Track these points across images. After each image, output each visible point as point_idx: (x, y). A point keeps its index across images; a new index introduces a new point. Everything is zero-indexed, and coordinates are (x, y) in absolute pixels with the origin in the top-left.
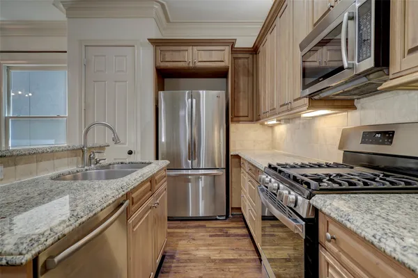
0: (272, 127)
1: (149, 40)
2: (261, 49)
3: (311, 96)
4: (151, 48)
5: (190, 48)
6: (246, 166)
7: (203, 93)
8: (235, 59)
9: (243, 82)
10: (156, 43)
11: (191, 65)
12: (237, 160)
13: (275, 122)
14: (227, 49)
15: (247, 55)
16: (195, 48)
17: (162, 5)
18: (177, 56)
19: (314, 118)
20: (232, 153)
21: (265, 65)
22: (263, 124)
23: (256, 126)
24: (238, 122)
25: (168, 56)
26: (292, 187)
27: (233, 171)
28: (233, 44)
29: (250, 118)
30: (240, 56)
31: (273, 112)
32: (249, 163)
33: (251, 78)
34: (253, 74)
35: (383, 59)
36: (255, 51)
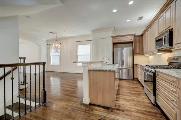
0: (148, 56)
1: (111, 36)
2: (144, 35)
3: (158, 50)
4: (111, 38)
5: (122, 37)
6: (139, 67)
7: (125, 49)
8: (135, 38)
9: (138, 44)
10: (113, 37)
11: (122, 41)
12: (136, 65)
13: (149, 55)
14: (133, 36)
15: (139, 37)
16: (123, 37)
17: (114, 28)
18: (118, 40)
19: (161, 54)
20: (134, 63)
21: (145, 40)
22: (145, 56)
23: (142, 56)
24: (136, 55)
25: (116, 40)
26: (151, 68)
27: (135, 68)
28: (135, 35)
29: (140, 54)
30: (137, 37)
31: (148, 53)
32: (140, 65)
33: (140, 43)
34: (141, 42)
35: (171, 44)
36: (142, 35)
